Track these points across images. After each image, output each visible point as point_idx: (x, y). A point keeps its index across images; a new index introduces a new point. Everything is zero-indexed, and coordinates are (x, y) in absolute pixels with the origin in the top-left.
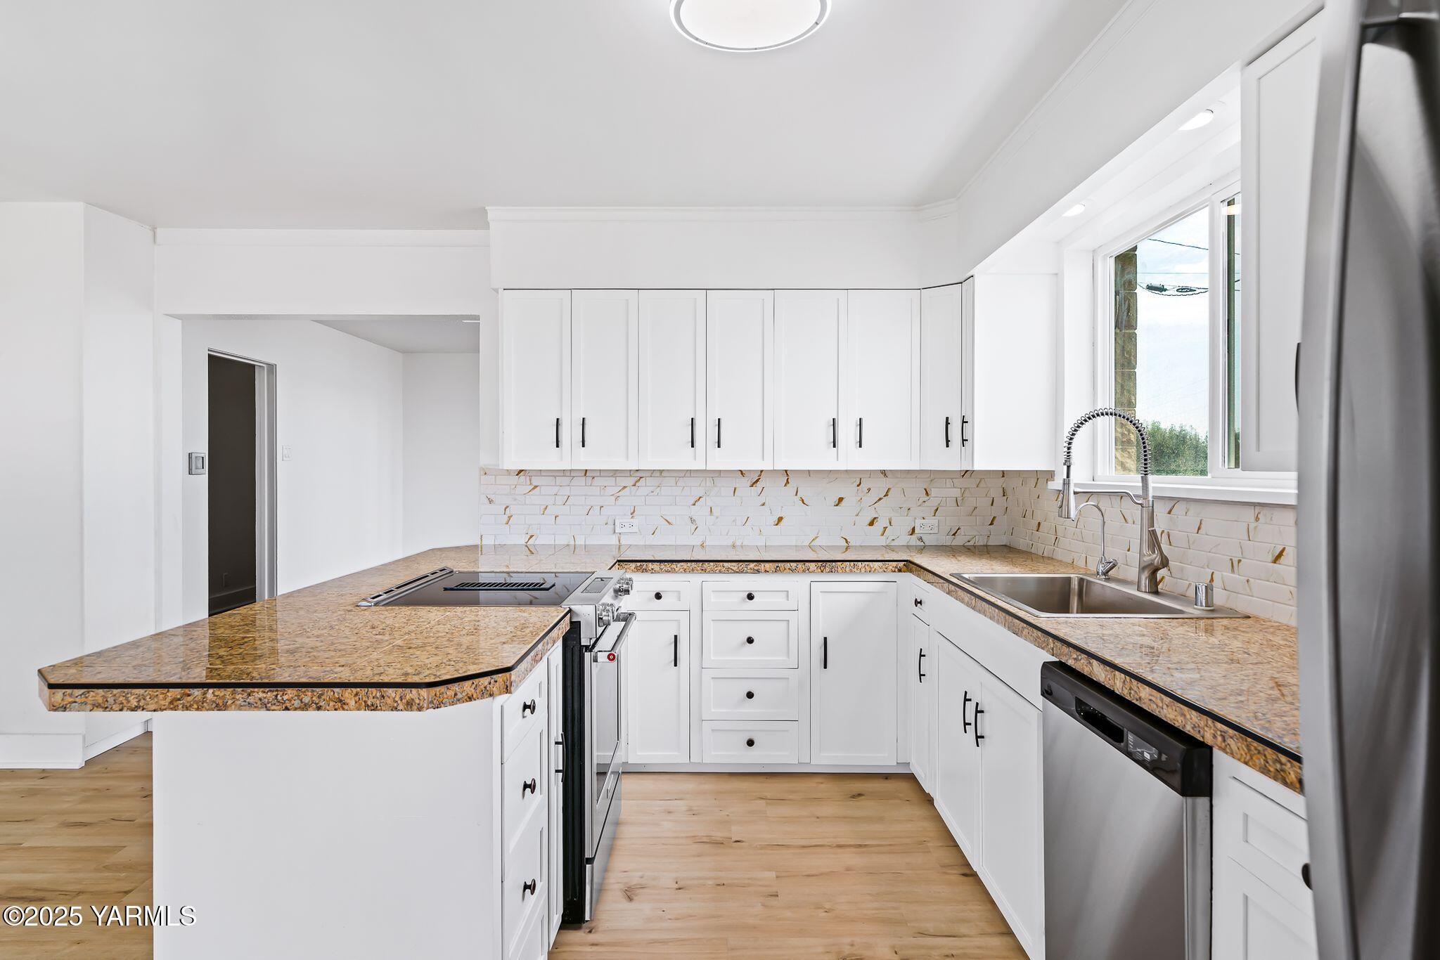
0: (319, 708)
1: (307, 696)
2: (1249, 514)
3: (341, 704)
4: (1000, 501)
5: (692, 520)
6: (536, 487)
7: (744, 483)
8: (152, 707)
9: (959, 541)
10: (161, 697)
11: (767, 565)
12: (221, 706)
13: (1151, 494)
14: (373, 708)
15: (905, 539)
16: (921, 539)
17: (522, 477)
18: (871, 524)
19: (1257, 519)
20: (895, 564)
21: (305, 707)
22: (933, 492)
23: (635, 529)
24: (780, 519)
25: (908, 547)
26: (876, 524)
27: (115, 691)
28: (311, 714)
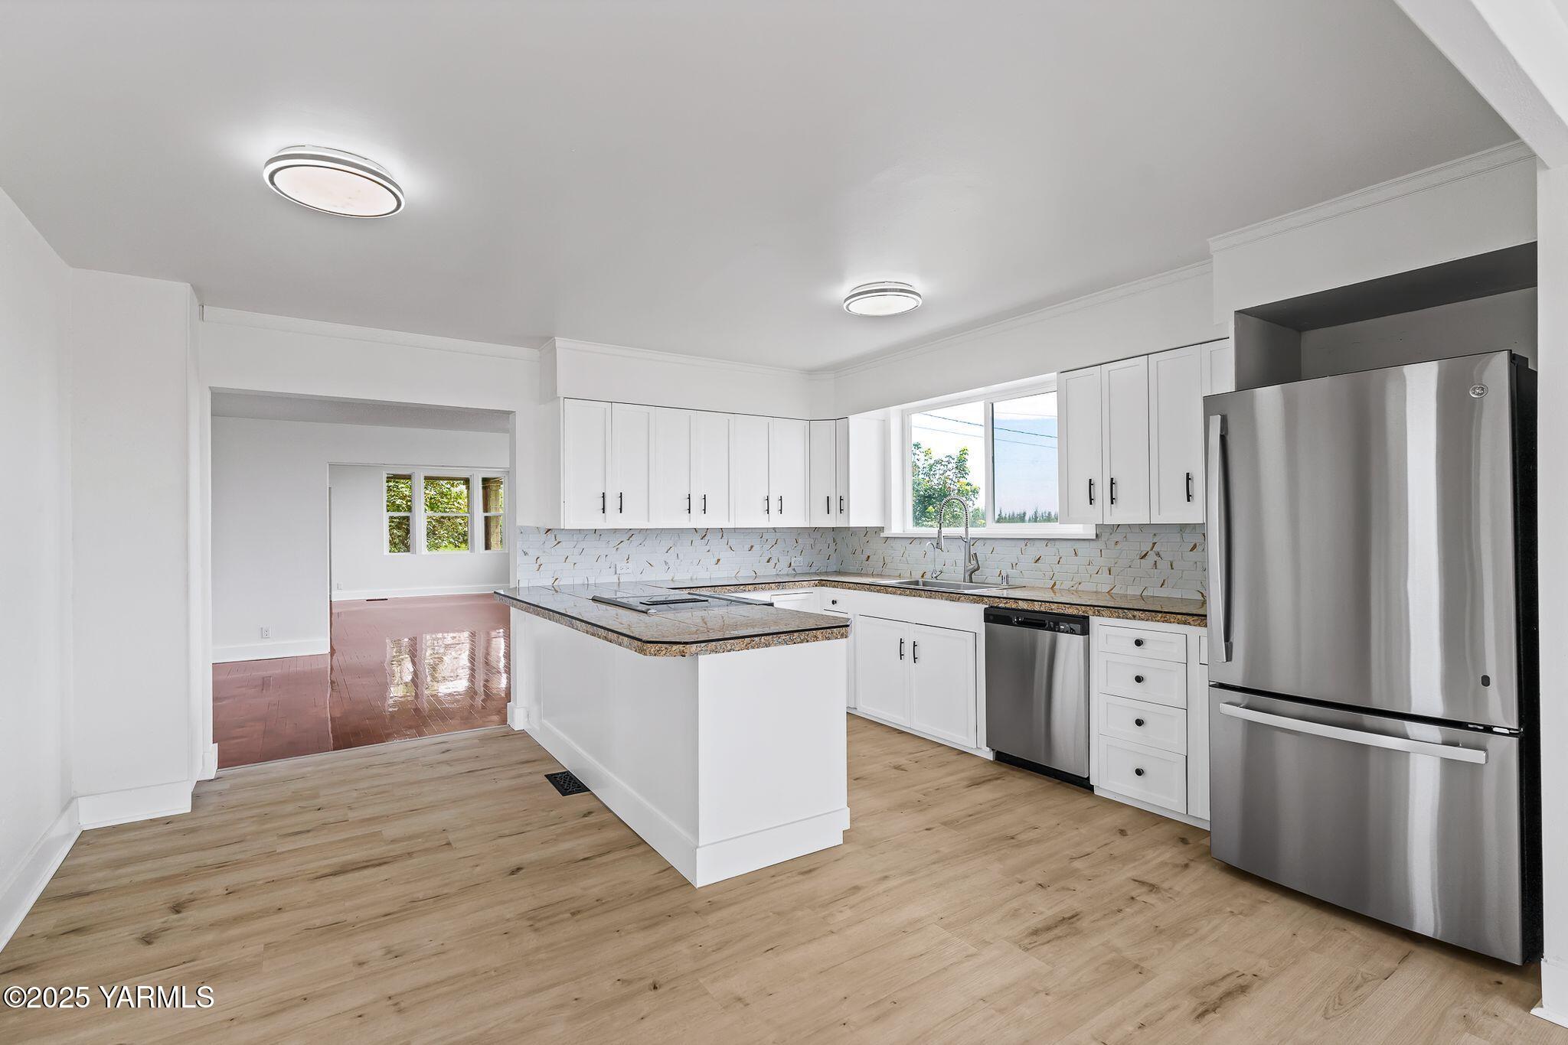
0: (807, 641)
1: (803, 635)
2: (1023, 543)
3: (816, 638)
4: (832, 545)
5: (666, 563)
6: (559, 542)
7: (697, 538)
8: (737, 649)
9: (813, 570)
10: (742, 643)
11: (750, 586)
12: (767, 645)
13: (969, 537)
14: (828, 639)
15: (786, 570)
16: (794, 570)
17: (551, 535)
18: (768, 562)
19: (1026, 545)
20: (813, 582)
21: (802, 642)
22: (800, 541)
23: (629, 571)
24: (719, 560)
25: (788, 575)
26: (771, 561)
27: (721, 642)
28: (805, 644)
